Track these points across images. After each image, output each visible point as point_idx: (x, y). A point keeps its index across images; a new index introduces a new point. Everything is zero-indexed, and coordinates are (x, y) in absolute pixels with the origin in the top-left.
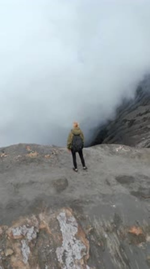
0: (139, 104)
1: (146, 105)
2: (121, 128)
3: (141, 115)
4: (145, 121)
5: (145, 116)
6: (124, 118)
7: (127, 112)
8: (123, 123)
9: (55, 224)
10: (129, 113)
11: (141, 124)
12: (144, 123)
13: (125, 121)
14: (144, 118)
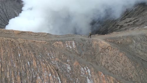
0: (126, 17)
1: (131, 17)
2: (115, 29)
3: (126, 23)
4: (128, 26)
5: (129, 23)
6: (118, 24)
7: (119, 21)
8: (117, 26)
9: (72, 42)
10: (121, 21)
11: (126, 28)
12: (128, 27)
13: (118, 25)
14: (128, 24)
